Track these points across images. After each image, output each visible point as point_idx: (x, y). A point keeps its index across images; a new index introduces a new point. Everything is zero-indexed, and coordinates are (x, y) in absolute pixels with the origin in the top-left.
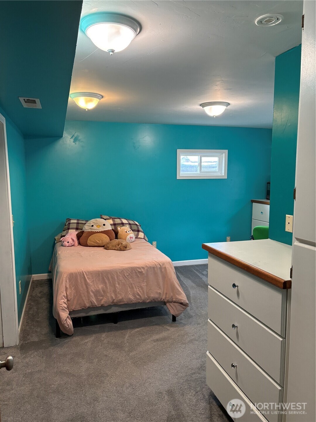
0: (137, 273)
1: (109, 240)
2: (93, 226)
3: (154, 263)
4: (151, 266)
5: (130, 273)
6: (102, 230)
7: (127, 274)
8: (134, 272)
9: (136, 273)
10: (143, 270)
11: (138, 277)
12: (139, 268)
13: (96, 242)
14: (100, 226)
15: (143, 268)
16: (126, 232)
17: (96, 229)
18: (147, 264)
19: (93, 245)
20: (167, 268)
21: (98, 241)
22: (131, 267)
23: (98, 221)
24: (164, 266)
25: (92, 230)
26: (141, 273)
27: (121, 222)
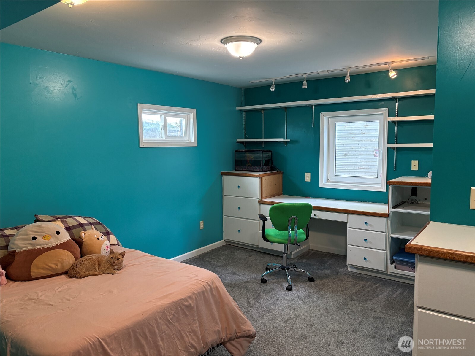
0: (184, 309)
1: (74, 259)
2: (34, 238)
3: (202, 285)
4: (200, 291)
5: (175, 312)
6: (56, 243)
7: (171, 316)
8: (179, 308)
9: (182, 309)
10: (190, 302)
11: (186, 315)
12: (185, 300)
13: (50, 267)
14: (50, 236)
15: (190, 297)
16: (98, 239)
17: (42, 243)
18: (193, 290)
19: (45, 274)
20: (218, 287)
21: (53, 266)
22: (174, 302)
23: (43, 227)
24: (214, 286)
25: (34, 247)
26: (189, 307)
27: (77, 224)
